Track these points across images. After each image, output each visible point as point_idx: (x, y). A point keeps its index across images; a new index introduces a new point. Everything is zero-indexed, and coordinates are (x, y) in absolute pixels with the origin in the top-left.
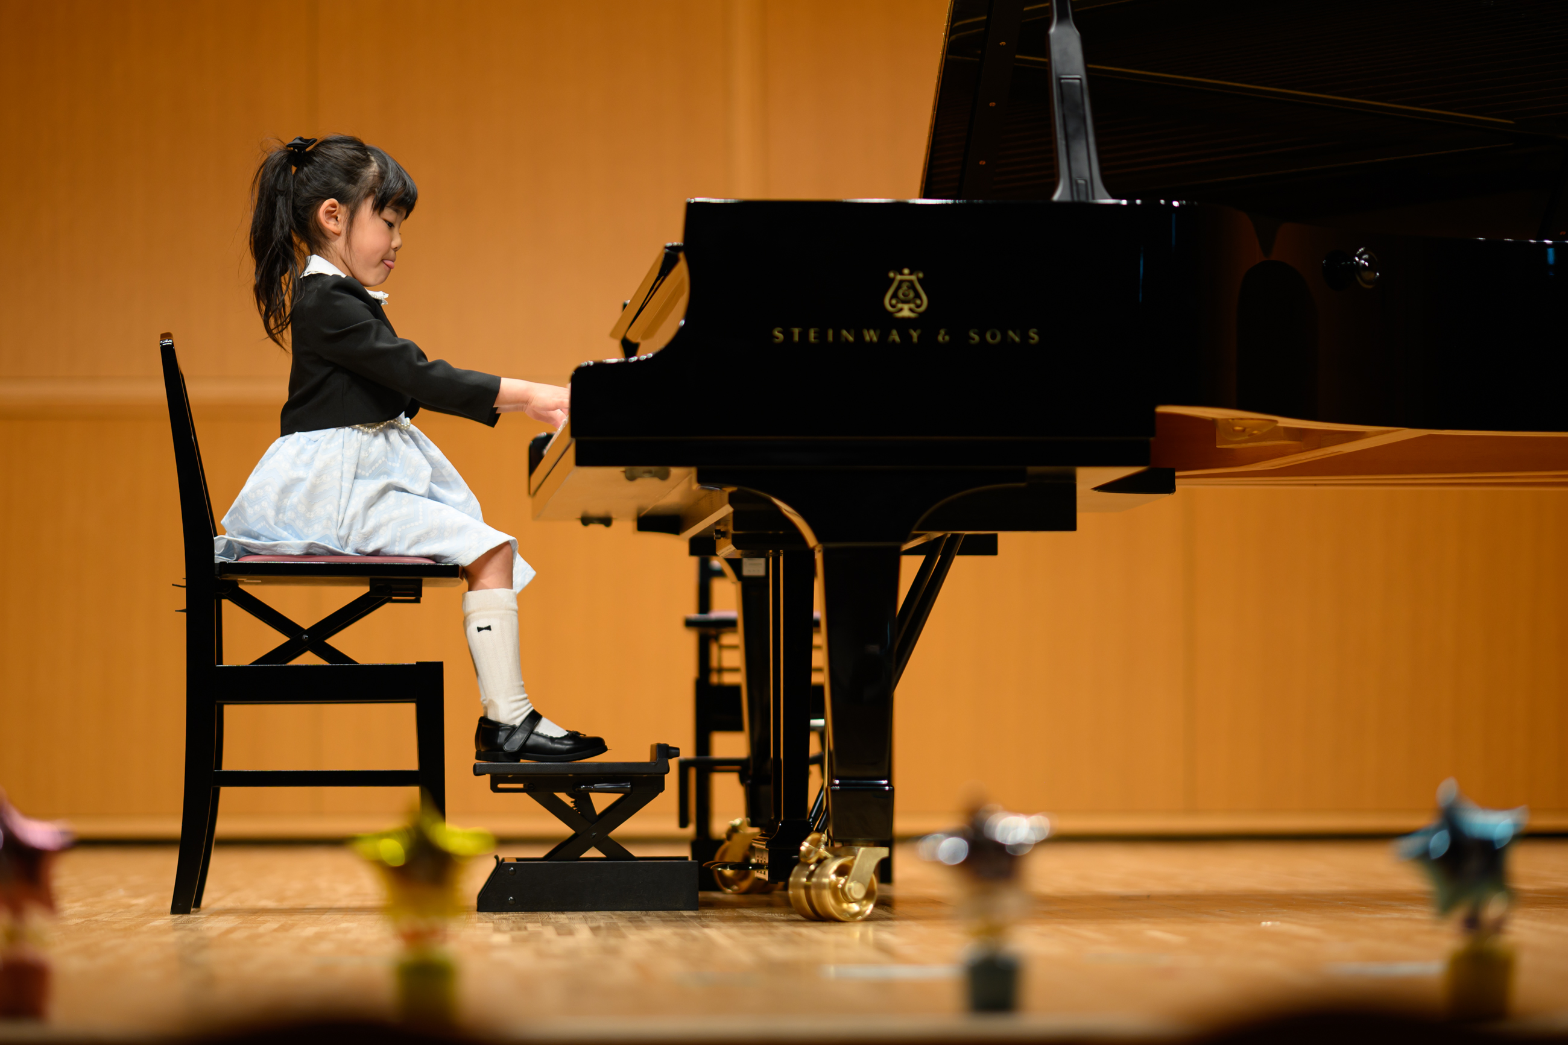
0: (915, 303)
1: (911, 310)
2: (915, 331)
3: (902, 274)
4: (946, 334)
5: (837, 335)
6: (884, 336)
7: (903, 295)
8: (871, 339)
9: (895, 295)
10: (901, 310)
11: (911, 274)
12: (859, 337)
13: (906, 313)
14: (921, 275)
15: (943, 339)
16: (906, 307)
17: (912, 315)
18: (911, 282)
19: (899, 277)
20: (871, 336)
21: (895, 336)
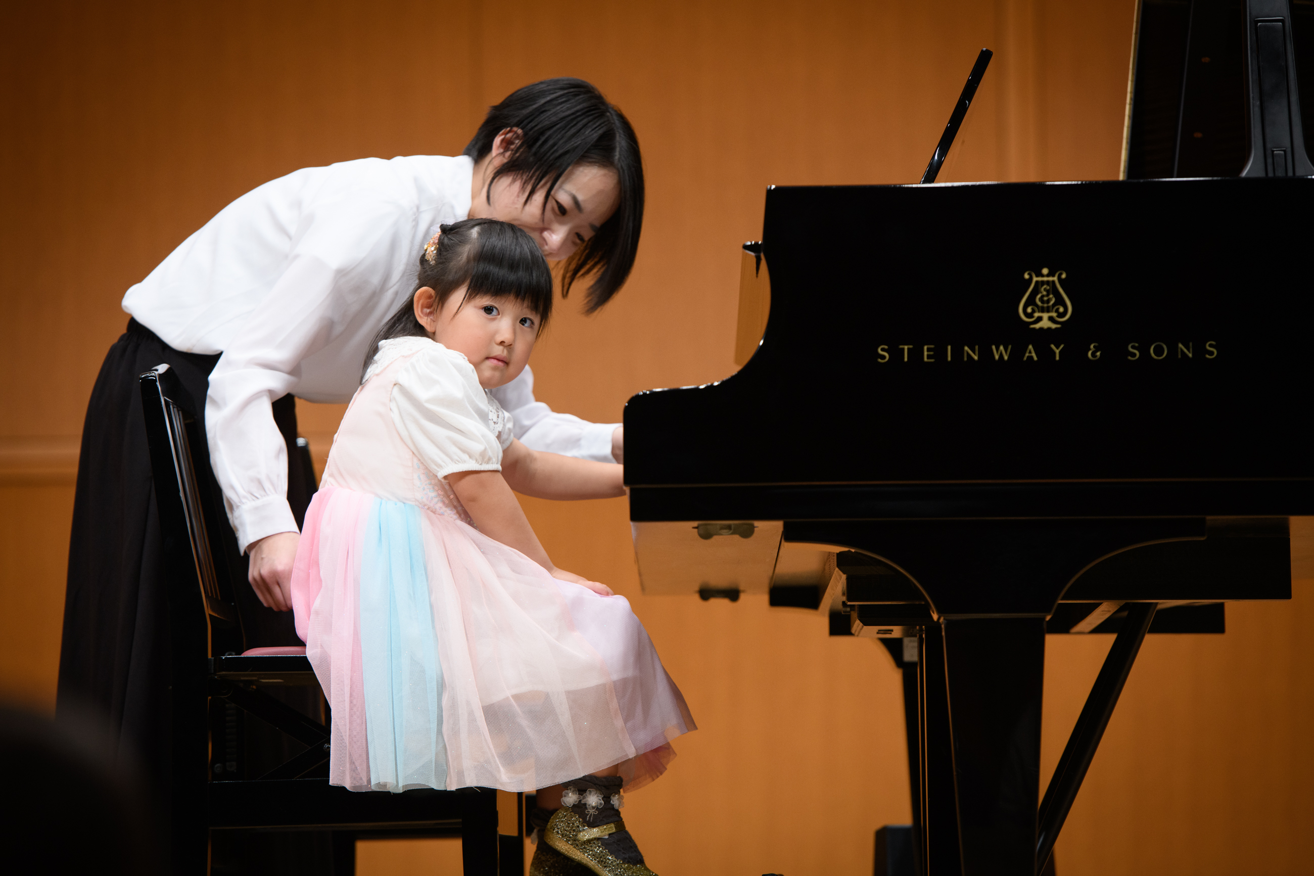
0: (1057, 311)
1: (1051, 319)
2: (1057, 348)
3: (1039, 274)
4: (1097, 349)
5: (958, 352)
6: (1017, 353)
7: (1041, 300)
8: (1001, 356)
9: (1031, 301)
10: (1040, 319)
11: (1051, 274)
12: (986, 354)
13: (1045, 324)
14: (1064, 276)
15: (1093, 354)
16: (1045, 316)
17: (1054, 326)
18: (1053, 282)
19: (1035, 279)
20: (1000, 353)
21: (1031, 352)
